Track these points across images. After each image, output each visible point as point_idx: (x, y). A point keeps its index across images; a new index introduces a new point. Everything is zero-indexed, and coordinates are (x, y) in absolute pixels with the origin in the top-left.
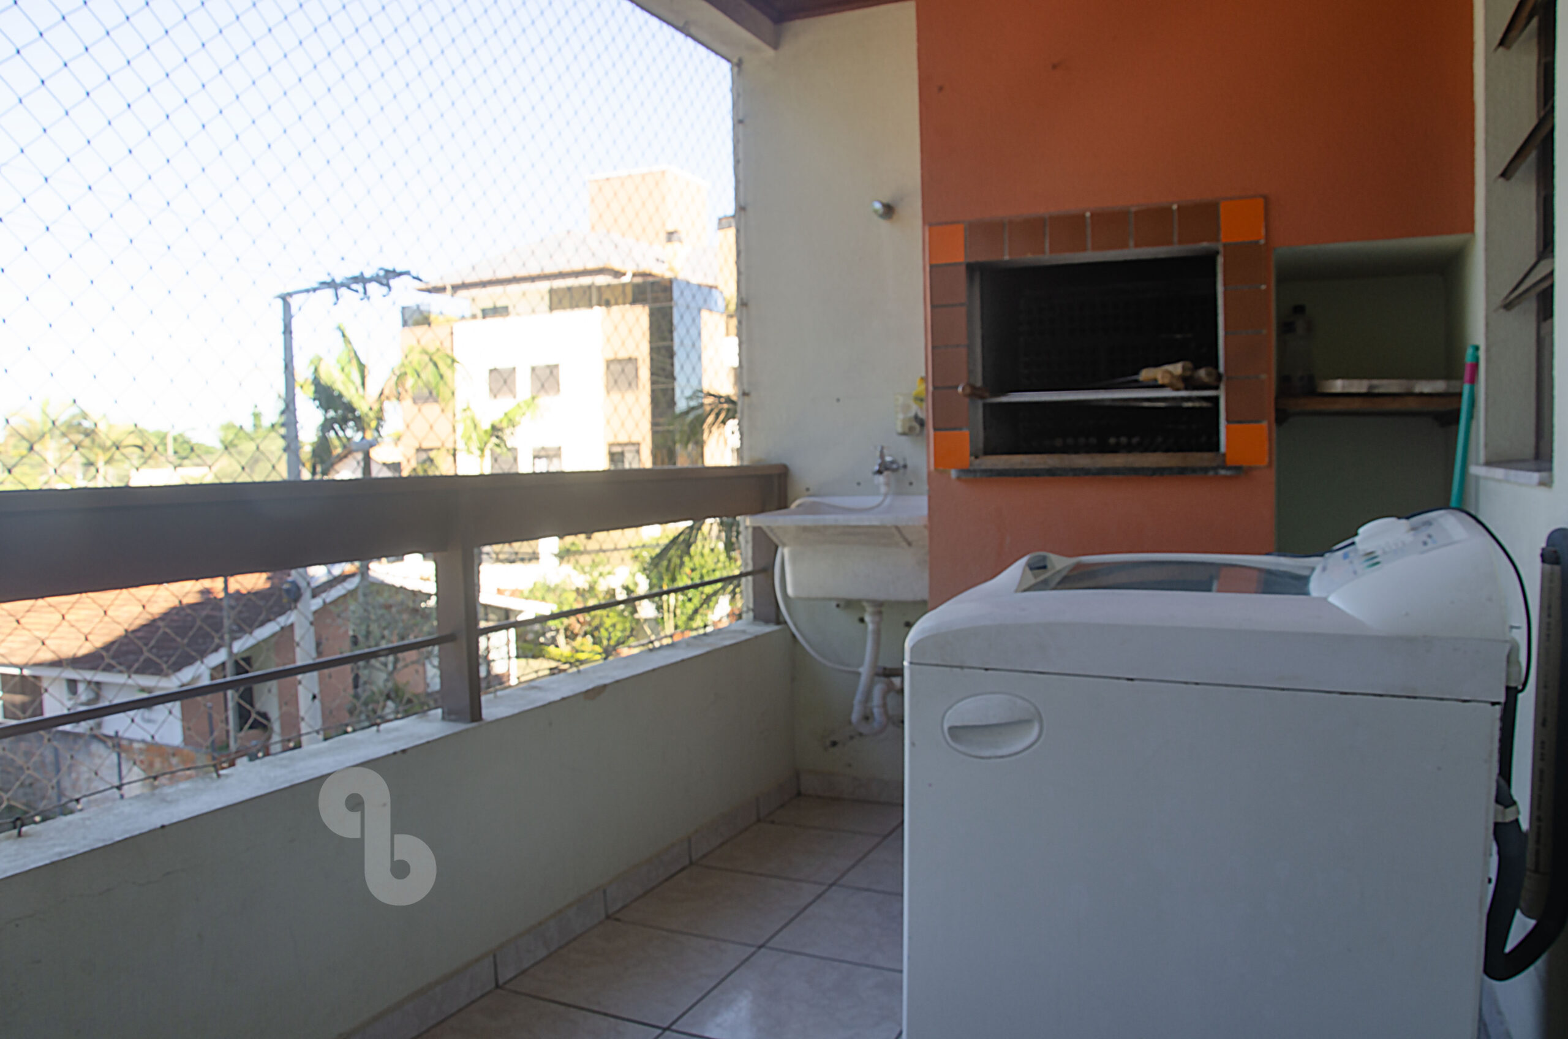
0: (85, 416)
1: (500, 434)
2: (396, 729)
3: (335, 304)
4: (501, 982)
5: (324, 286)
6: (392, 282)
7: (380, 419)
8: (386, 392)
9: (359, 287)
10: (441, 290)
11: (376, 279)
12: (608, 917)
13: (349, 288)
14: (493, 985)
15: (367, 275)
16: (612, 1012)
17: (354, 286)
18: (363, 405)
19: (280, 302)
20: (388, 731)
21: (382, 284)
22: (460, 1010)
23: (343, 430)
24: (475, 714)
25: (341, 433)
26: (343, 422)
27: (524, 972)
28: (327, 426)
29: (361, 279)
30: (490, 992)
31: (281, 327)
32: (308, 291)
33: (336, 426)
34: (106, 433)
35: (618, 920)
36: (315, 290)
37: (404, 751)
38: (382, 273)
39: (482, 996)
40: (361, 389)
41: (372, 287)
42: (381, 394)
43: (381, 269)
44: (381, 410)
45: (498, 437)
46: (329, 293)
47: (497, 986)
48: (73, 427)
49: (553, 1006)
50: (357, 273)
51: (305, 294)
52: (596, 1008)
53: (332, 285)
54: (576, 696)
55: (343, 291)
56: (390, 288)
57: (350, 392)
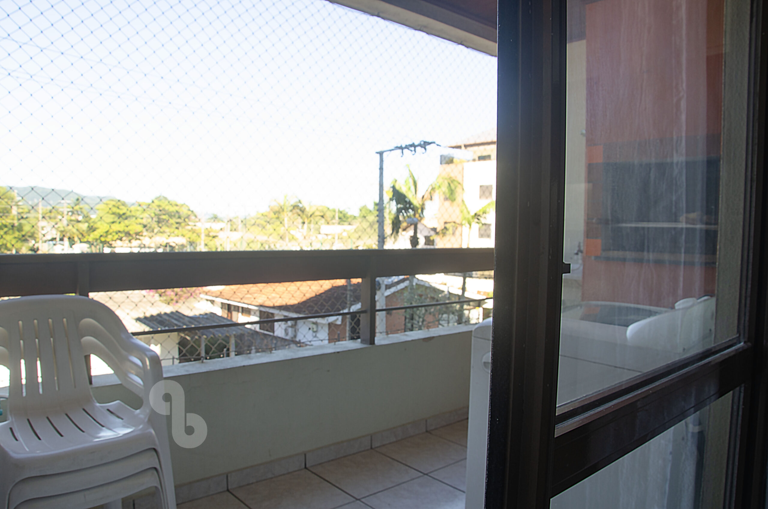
0: (300, 202)
1: (479, 217)
2: (342, 344)
3: (402, 157)
4: (373, 447)
5: (396, 148)
6: (427, 147)
7: (422, 209)
8: (425, 197)
9: (413, 149)
10: (459, 147)
11: (420, 145)
12: (427, 431)
13: (408, 149)
14: (369, 447)
15: (416, 144)
16: (409, 464)
17: (411, 148)
18: (416, 201)
19: (378, 155)
20: (339, 344)
21: (422, 147)
22: (354, 454)
23: (406, 213)
24: (372, 342)
25: (405, 214)
26: (406, 209)
27: (384, 445)
28: (399, 211)
29: (413, 145)
30: (368, 450)
31: (378, 167)
32: (391, 150)
33: (403, 211)
34: (309, 210)
35: (431, 433)
36: (393, 150)
37: (338, 352)
38: (422, 143)
39: (364, 451)
40: (415, 195)
41: (418, 149)
42: (423, 197)
43: (423, 141)
44: (423, 204)
45: (478, 219)
46: (400, 151)
47: (371, 448)
48: (295, 207)
49: (389, 459)
50: (411, 143)
51: (389, 152)
52: (404, 462)
53: (401, 148)
54: (419, 340)
55: (405, 151)
56: (425, 149)
57: (410, 196)
